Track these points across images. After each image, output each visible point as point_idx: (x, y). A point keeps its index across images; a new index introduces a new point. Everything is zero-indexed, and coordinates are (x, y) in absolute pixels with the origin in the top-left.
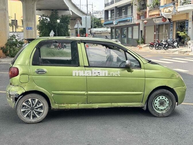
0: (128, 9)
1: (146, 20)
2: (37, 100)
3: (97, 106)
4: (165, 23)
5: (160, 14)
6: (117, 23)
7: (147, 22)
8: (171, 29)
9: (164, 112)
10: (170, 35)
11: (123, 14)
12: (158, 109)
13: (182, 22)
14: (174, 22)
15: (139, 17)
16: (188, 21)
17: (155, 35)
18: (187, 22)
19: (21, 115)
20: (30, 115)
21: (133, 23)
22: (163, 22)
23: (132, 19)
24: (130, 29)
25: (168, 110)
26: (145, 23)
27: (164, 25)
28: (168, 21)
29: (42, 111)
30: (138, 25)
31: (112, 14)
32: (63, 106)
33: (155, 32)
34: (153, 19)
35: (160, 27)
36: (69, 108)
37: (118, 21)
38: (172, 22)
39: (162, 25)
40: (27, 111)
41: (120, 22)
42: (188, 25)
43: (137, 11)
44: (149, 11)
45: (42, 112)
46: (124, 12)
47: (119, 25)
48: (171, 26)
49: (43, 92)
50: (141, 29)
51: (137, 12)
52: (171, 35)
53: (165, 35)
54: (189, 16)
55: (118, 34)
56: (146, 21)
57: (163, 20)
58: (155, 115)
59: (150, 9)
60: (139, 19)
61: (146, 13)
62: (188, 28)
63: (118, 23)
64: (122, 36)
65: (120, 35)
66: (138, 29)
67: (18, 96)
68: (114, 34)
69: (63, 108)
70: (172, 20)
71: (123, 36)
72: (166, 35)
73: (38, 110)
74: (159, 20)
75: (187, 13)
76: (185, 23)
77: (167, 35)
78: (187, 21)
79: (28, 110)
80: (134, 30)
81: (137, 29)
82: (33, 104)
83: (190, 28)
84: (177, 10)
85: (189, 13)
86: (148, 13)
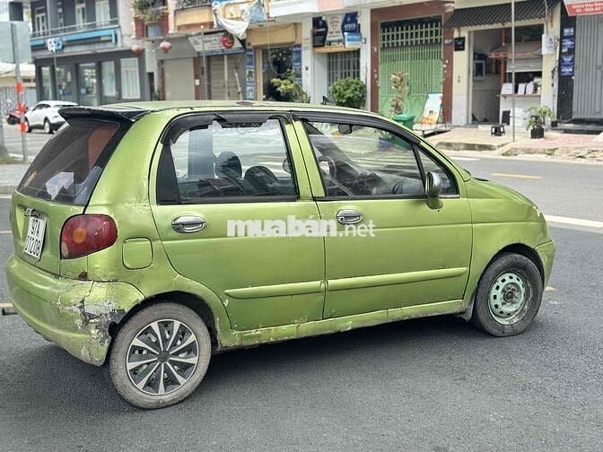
0: (97, 3)
1: (167, 41)
2: (177, 324)
3: (348, 323)
4: (230, 51)
5: (215, 23)
6: (60, 47)
7: (170, 48)
8: (247, 71)
9: (515, 321)
10: (248, 88)
11: (79, 16)
12: (501, 312)
13: (280, 50)
14: (256, 48)
15: (142, 30)
16: (299, 46)
17: (197, 87)
18: (298, 49)
19: (126, 382)
20: (158, 379)
21: (119, 47)
22: (224, 48)
23: (116, 36)
24: (109, 67)
25: (524, 315)
26: (166, 50)
27: (226, 57)
28: (237, 45)
29: (193, 360)
30: (140, 54)
31: (37, 16)
32: (255, 336)
33: (196, 77)
34: (190, 38)
35: (212, 63)
36: (272, 340)
37: (64, 39)
38: (251, 50)
39: (220, 57)
40: (145, 367)
41: (71, 43)
42: (299, 60)
43: (132, 10)
44: (175, 12)
45: (193, 365)
46: (83, 9)
47: (69, 51)
48: (248, 60)
49: (198, 293)
50: (149, 69)
51: (134, 13)
52: (251, 90)
53: (229, 88)
54: (301, 33)
55: (64, 84)
56: (165, 44)
57: (224, 42)
58: (495, 331)
59: (181, 7)
60: (143, 36)
61: (165, 17)
62: (300, 69)
63: (63, 47)
64: (79, 91)
65: (74, 86)
66: (137, 69)
67: (122, 317)
68: (48, 85)
69: (253, 343)
70: (249, 44)
71: (83, 91)
72: (236, 87)
73: (182, 358)
74: (210, 41)
75: (295, 24)
76: (289, 53)
77: (240, 89)
78: (295, 46)
79: (148, 364)
80: (123, 70)
81: (133, 69)
82: (165, 340)
83: (307, 69)
84: (268, 14)
85: (301, 24)
86: (171, 16)
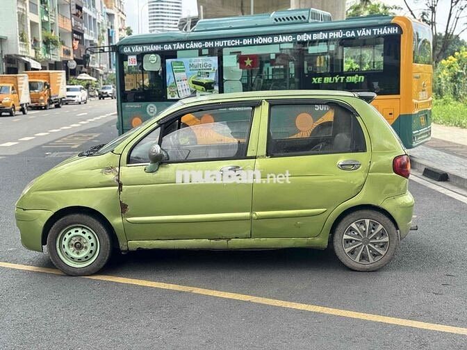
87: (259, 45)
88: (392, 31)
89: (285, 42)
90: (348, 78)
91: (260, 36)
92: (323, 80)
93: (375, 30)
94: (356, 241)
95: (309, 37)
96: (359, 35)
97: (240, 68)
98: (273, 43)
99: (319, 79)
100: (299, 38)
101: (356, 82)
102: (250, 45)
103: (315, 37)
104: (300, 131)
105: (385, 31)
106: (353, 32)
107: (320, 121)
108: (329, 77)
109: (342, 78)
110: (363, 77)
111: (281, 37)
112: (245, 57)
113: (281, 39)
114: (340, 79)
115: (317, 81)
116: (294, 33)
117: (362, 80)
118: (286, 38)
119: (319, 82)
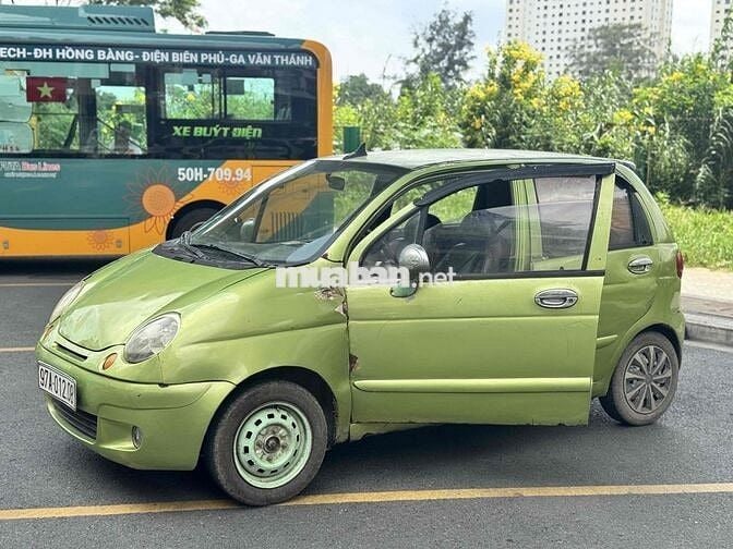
87: (67, 61)
88: (304, 61)
89: (120, 62)
90: (235, 129)
91: (69, 46)
92: (192, 131)
93: (277, 57)
94: (638, 380)
95: (165, 57)
96: (252, 62)
97: (28, 101)
98: (95, 61)
99: (185, 128)
100: (146, 56)
101: (248, 137)
102: (47, 60)
103: (176, 57)
104: (151, 216)
105: (293, 61)
106: (241, 56)
107: (188, 199)
108: (203, 126)
109: (226, 130)
110: (260, 131)
111: (111, 52)
112: (40, 81)
113: (110, 56)
114: (222, 131)
115: (181, 131)
116: (137, 48)
117: (259, 135)
118: (121, 55)
119: (184, 134)
